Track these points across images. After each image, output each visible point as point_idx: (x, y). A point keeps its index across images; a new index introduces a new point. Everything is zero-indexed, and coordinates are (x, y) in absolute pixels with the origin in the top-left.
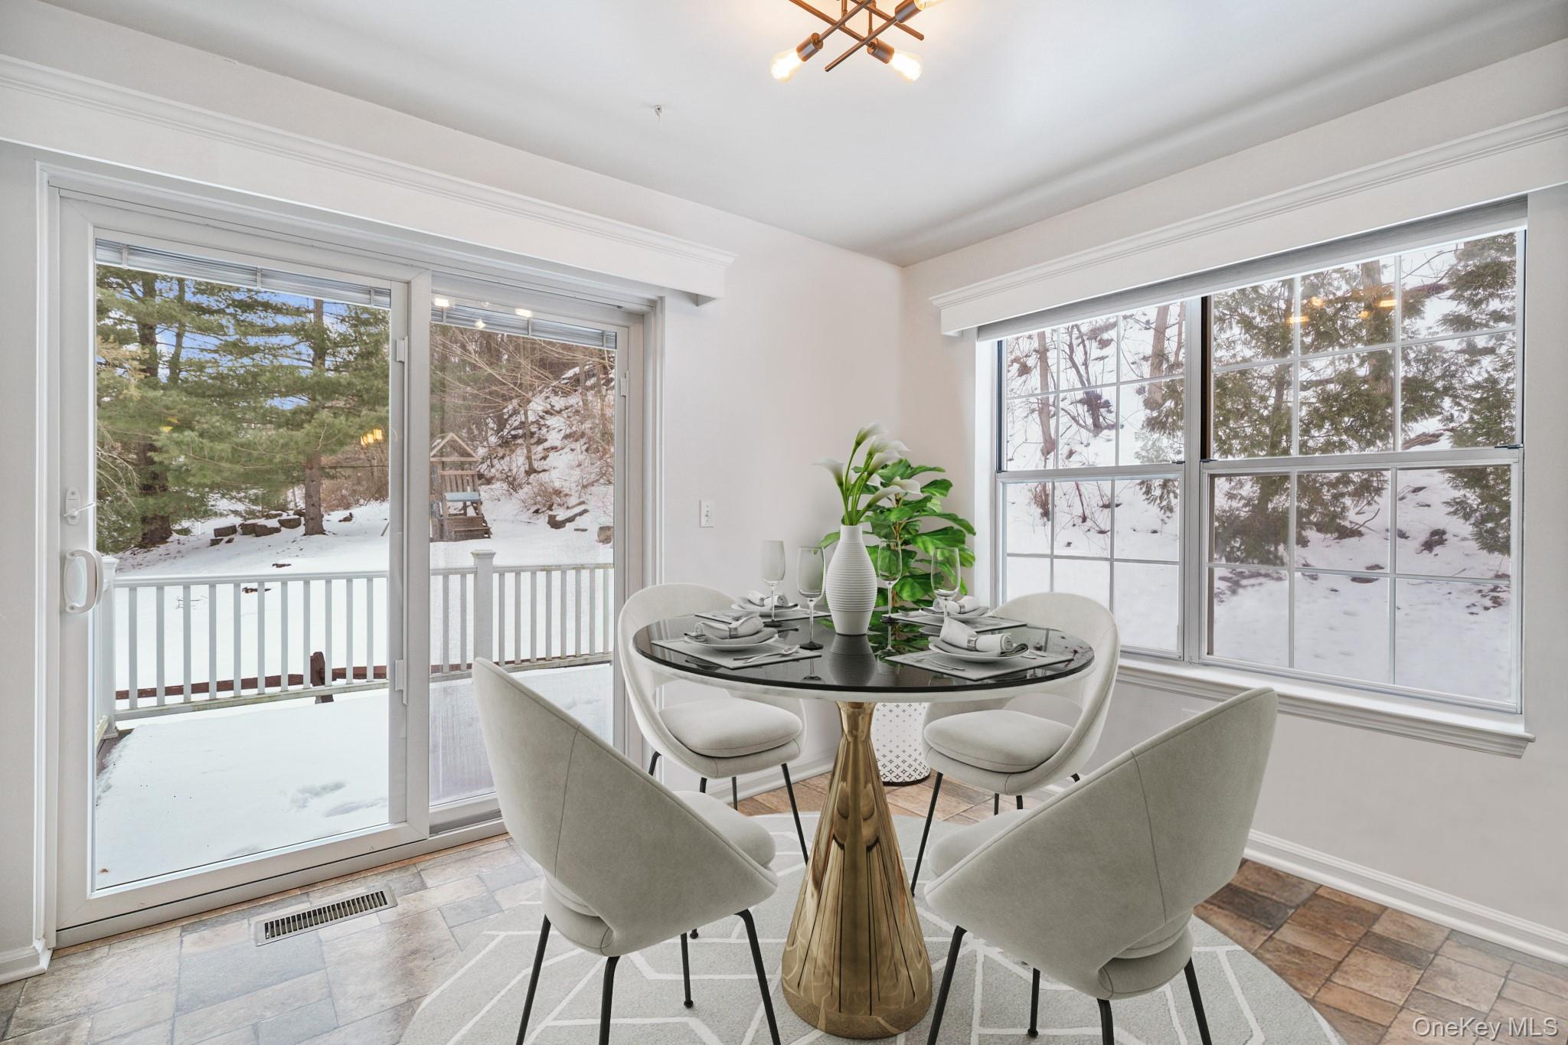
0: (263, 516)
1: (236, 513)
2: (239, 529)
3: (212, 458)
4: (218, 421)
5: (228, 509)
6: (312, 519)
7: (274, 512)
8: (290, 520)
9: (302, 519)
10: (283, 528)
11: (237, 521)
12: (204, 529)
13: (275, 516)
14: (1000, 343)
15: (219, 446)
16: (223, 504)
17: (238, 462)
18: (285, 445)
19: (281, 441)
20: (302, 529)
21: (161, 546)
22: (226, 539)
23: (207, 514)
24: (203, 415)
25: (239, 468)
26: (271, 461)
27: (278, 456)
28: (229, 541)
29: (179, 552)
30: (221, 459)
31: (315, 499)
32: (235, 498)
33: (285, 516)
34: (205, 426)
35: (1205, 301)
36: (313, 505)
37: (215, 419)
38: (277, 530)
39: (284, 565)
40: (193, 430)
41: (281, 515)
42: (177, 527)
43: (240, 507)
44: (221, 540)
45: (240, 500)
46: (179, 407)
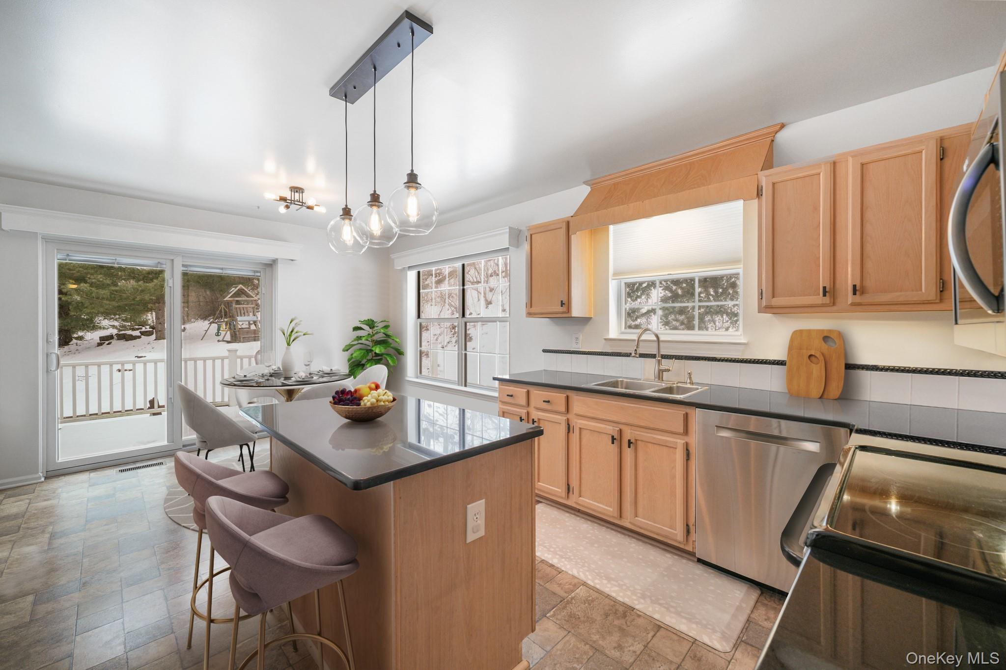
0: (130, 329)
1: (114, 327)
2: (115, 337)
3: (98, 298)
4: (101, 278)
5: (108, 326)
6: (160, 331)
7: (137, 327)
8: (147, 331)
9: (154, 330)
10: (142, 336)
11: (114, 332)
12: (93, 336)
13: (138, 329)
14: (419, 272)
15: (102, 292)
16: (105, 323)
17: (114, 300)
18: (142, 291)
19: (140, 289)
20: (154, 336)
21: (65, 347)
22: (107, 342)
23: (95, 328)
24: (92, 274)
25: (115, 304)
26: (134, 299)
27: (138, 297)
28: (108, 344)
29: (77, 350)
30: (103, 298)
31: (161, 320)
32: (113, 318)
33: (144, 329)
34: (94, 280)
35: (463, 265)
36: (160, 323)
37: (99, 276)
38: (139, 337)
39: (142, 357)
40: (86, 282)
41: (141, 329)
42: (75, 335)
43: (116, 324)
44: (104, 343)
45: (116, 320)
46: (77, 269)
